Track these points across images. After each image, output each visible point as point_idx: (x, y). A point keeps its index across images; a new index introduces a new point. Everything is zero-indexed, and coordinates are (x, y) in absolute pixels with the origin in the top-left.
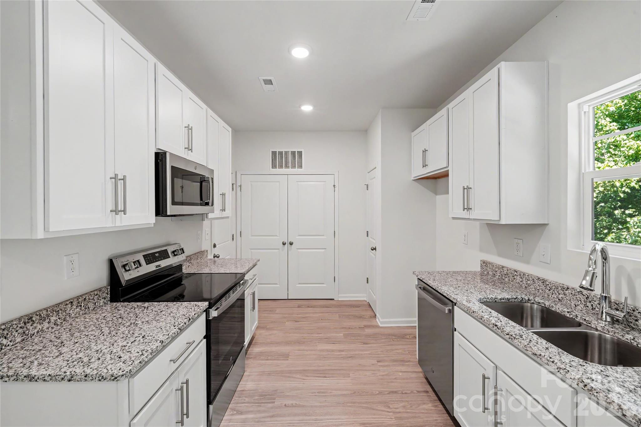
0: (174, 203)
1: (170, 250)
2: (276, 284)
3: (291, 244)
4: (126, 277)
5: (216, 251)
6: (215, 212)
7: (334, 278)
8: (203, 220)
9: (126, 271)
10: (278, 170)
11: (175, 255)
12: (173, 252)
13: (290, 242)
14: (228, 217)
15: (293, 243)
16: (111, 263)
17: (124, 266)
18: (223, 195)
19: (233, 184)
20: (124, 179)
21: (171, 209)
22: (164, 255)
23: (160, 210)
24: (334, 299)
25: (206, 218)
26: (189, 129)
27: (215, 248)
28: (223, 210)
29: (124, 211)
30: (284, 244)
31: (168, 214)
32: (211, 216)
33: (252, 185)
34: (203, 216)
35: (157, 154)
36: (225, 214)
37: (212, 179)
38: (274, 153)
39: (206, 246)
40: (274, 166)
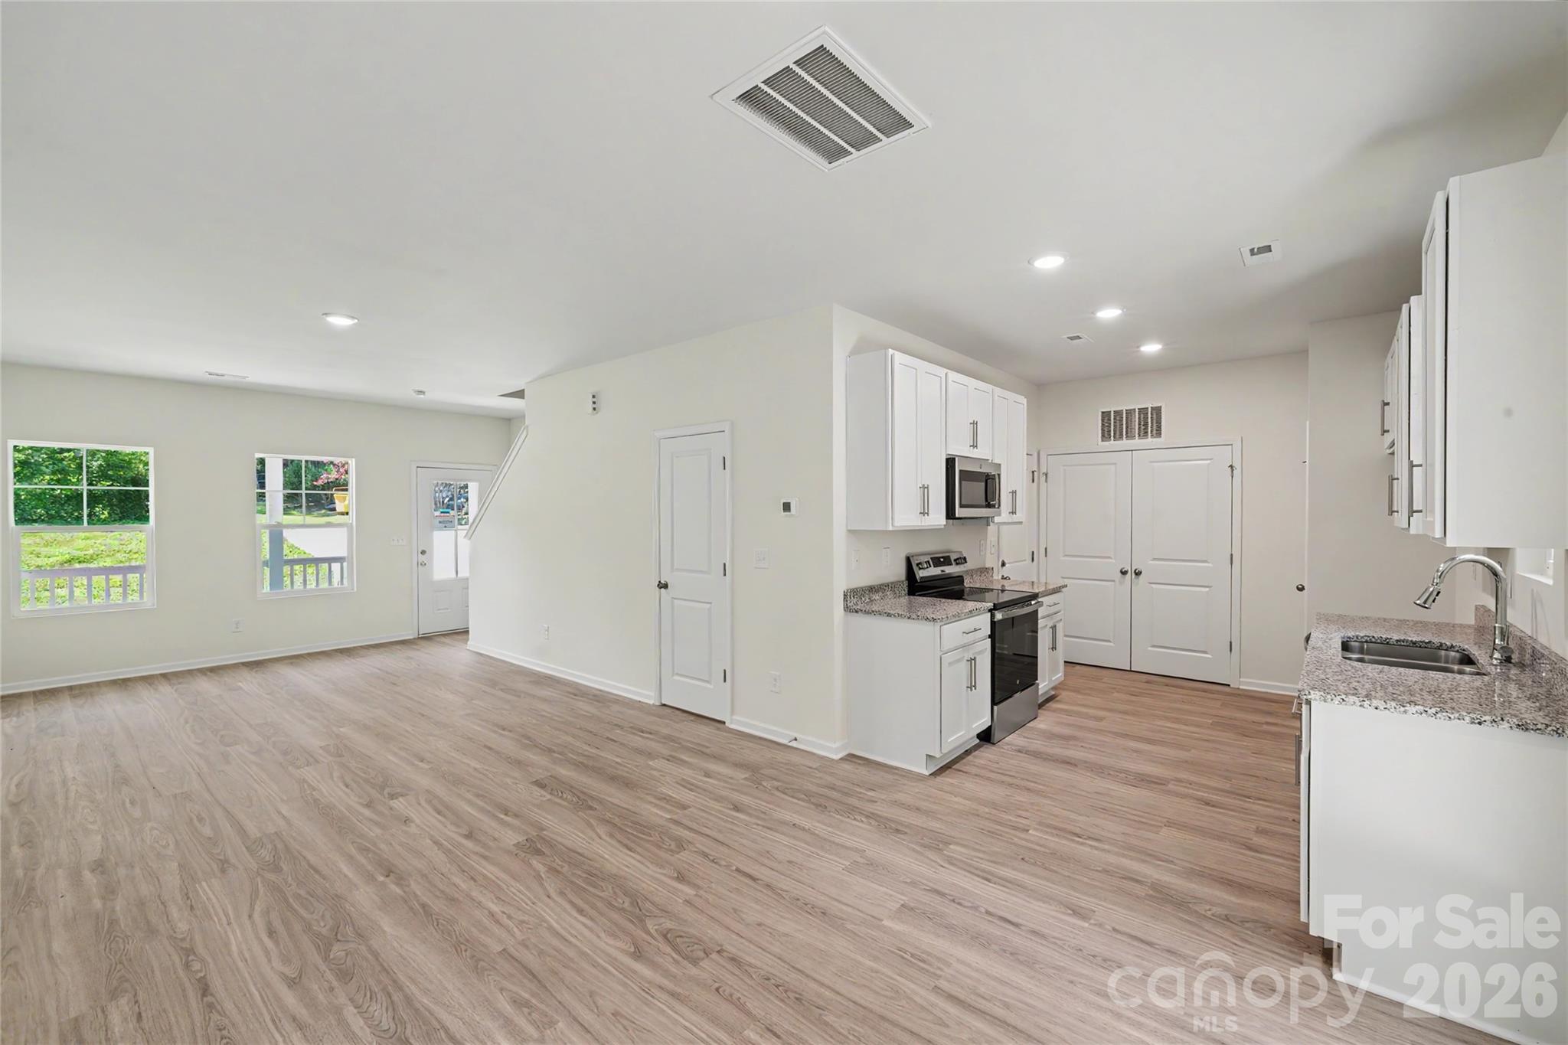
0: (962, 506)
1: (953, 557)
2: (1109, 641)
3: (1138, 573)
4: (921, 574)
5: (1005, 572)
6: (1003, 515)
7: (1229, 644)
8: (988, 525)
9: (920, 569)
10: (1112, 444)
11: (957, 564)
12: (955, 560)
13: (1135, 571)
14: (1021, 523)
15: (1141, 573)
16: (908, 560)
17: (918, 565)
18: (1014, 493)
19: (1033, 472)
20: (927, 488)
21: (959, 512)
22: (947, 561)
23: (950, 514)
24: (1229, 685)
25: (991, 523)
26: (974, 424)
27: (1004, 568)
28: (1013, 512)
29: (928, 514)
30: (1124, 573)
31: (957, 516)
32: (997, 519)
33: (1065, 470)
34: (987, 520)
35: (947, 460)
36: (1015, 518)
37: (999, 475)
38: (1105, 415)
39: (990, 562)
40: (1105, 436)
